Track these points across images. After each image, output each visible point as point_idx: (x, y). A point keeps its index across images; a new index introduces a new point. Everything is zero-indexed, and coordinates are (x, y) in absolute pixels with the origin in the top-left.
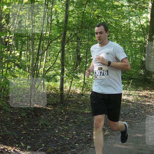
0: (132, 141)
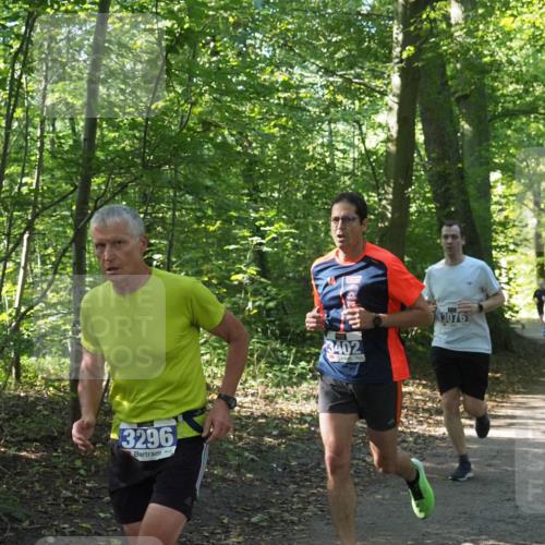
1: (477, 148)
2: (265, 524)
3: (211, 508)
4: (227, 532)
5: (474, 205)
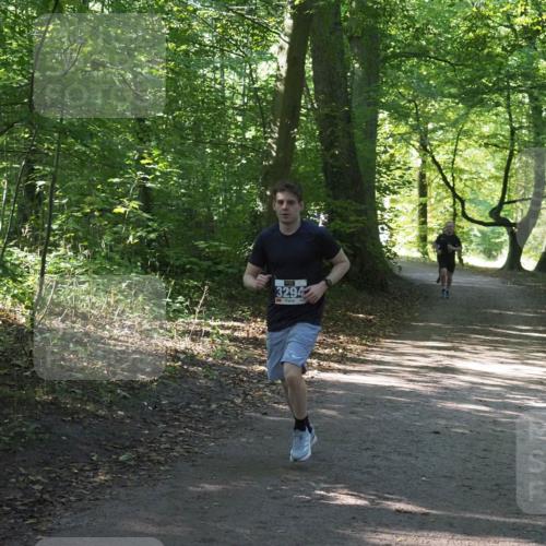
0: (186, 509)
2: (132, 463)
3: (82, 444)
4: (95, 469)
5: (359, 146)
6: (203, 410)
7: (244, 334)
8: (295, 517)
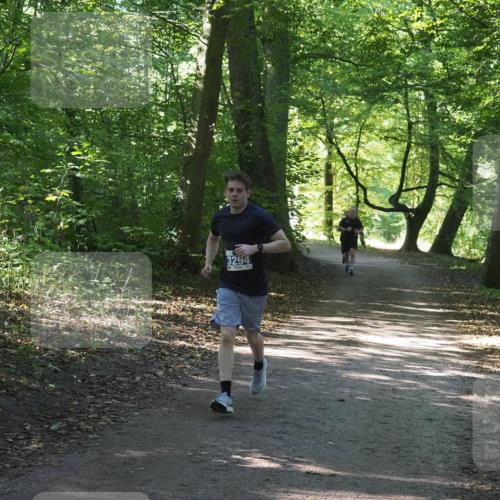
0: (113, 474)
1: (278, 87)
2: (63, 432)
3: (16, 415)
4: (29, 437)
5: (271, 139)
6: (128, 382)
7: (165, 312)
8: (214, 480)
